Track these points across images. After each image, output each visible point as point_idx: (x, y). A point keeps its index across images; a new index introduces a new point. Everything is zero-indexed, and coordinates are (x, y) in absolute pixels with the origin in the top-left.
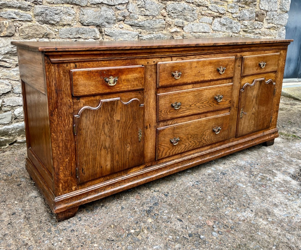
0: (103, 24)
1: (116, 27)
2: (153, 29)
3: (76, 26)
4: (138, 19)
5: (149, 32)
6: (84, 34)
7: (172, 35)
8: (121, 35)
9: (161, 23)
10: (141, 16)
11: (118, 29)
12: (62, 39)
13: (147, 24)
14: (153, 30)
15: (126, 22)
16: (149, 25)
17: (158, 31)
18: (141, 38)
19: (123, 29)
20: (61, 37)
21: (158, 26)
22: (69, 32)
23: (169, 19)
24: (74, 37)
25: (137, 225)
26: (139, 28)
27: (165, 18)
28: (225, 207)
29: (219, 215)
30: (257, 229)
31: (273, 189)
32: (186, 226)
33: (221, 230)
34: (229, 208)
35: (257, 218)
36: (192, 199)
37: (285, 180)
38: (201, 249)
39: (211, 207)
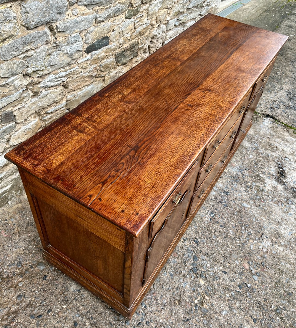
0: (53, 18)
1: (68, 15)
3: (20, 32)
5: (106, 7)
6: (33, 42)
8: (76, 25)
11: (71, 18)
12: (7, 62)
14: (111, 2)
15: (80, 3)
20: (5, 60)
22: (14, 48)
24: (21, 53)
25: (196, 293)
26: (95, 6)
28: (248, 241)
29: (248, 252)
30: (279, 259)
31: (270, 202)
32: (232, 278)
33: (257, 271)
34: (251, 241)
35: (274, 245)
36: (219, 240)
37: (273, 186)
38: (254, 299)
39: (238, 244)
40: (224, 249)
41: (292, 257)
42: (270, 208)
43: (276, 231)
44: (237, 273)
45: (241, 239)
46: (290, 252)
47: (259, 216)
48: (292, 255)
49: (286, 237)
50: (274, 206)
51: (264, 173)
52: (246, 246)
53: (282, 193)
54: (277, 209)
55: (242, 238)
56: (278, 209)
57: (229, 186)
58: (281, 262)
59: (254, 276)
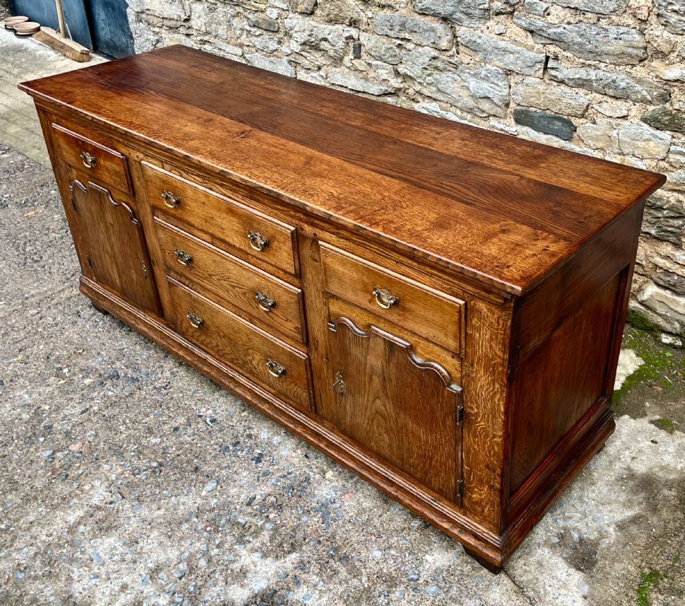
0: (454, 16)
1: (488, 28)
2: (597, 55)
3: (405, 9)
4: (549, 18)
5: (581, 60)
7: (666, 87)
8: (496, 51)
9: (625, 41)
10: (560, 8)
11: (490, 35)
13: (572, 36)
14: (598, 58)
15: (515, 20)
16: (580, 40)
17: (614, 64)
18: (553, 73)
19: (505, 38)
20: (376, 32)
21: (613, 48)
22: (389, 24)
23: (658, 33)
24: (396, 36)
26: (551, 42)
27: (643, 26)
28: (122, 463)
29: (99, 457)
30: (55, 508)
31: (198, 544)
32: (69, 419)
33: (56, 461)
34: (120, 470)
35: (86, 509)
36: (147, 418)
37: (249, 575)
38: (16, 441)
39: (124, 446)
40: (128, 421)
41: (44, 533)
42: (182, 539)
43: (116, 528)
44: (72, 429)
45: (132, 454)
46: (55, 533)
47: (171, 505)
48: (47, 535)
49: (92, 542)
50: (182, 549)
51: (302, 566)
52: (115, 458)
53: (217, 589)
54: (173, 554)
55: (133, 456)
56: (170, 556)
57: (276, 467)
58: (46, 507)
59: (51, 452)
